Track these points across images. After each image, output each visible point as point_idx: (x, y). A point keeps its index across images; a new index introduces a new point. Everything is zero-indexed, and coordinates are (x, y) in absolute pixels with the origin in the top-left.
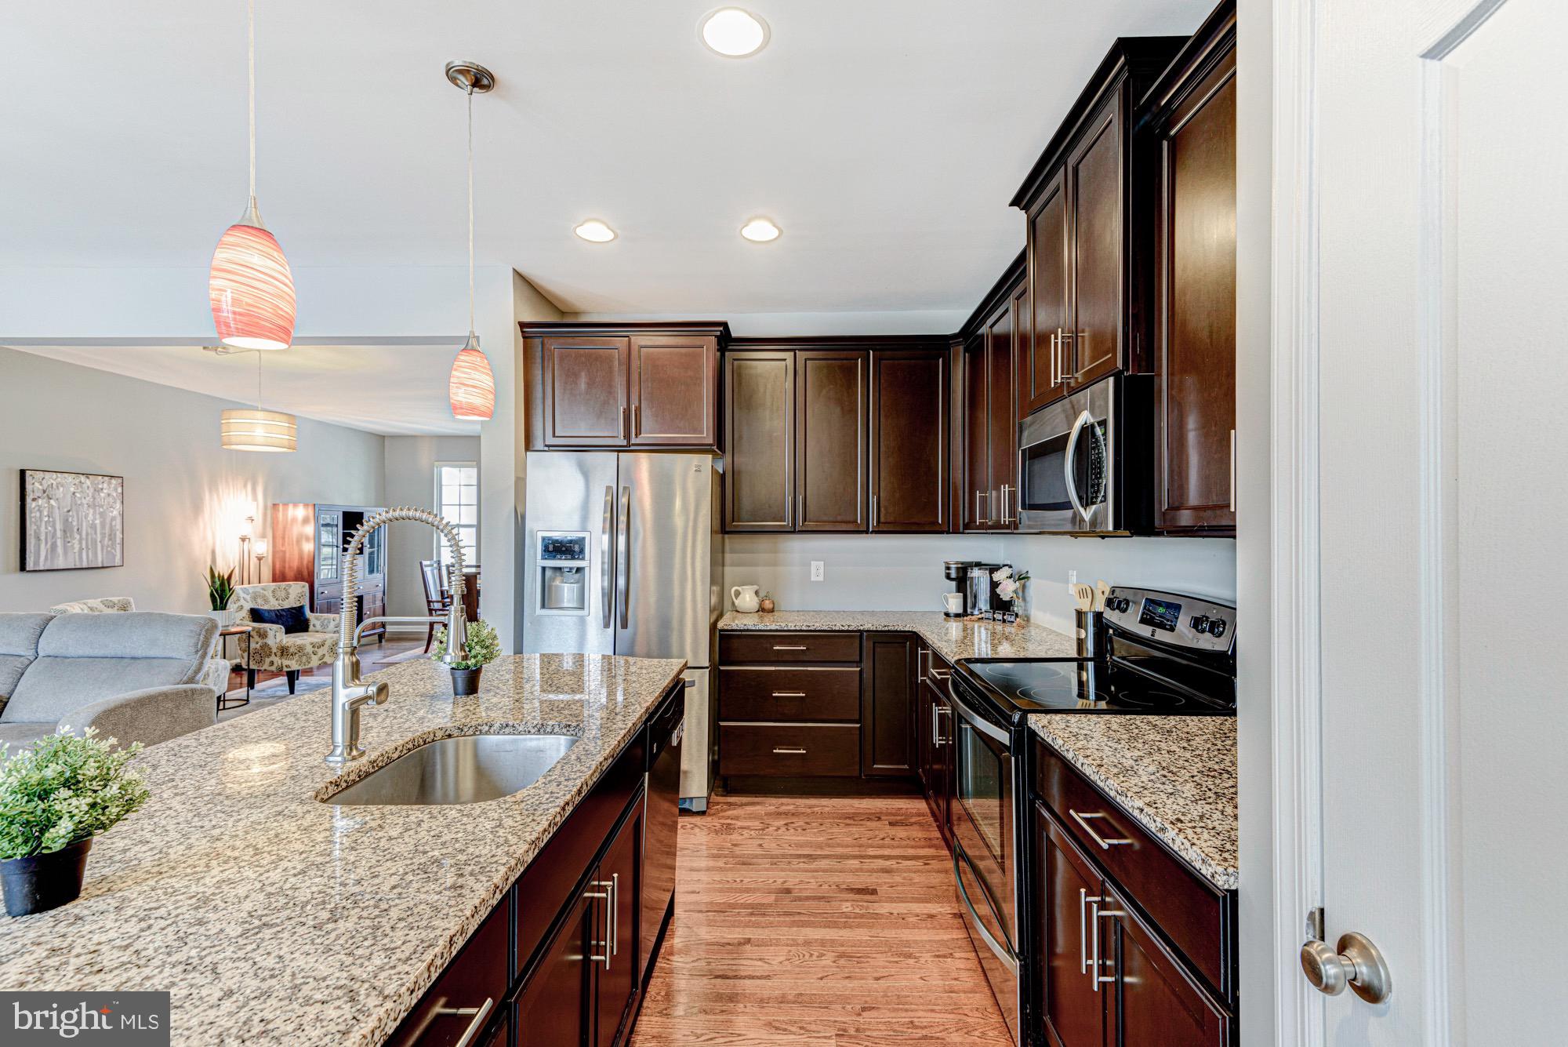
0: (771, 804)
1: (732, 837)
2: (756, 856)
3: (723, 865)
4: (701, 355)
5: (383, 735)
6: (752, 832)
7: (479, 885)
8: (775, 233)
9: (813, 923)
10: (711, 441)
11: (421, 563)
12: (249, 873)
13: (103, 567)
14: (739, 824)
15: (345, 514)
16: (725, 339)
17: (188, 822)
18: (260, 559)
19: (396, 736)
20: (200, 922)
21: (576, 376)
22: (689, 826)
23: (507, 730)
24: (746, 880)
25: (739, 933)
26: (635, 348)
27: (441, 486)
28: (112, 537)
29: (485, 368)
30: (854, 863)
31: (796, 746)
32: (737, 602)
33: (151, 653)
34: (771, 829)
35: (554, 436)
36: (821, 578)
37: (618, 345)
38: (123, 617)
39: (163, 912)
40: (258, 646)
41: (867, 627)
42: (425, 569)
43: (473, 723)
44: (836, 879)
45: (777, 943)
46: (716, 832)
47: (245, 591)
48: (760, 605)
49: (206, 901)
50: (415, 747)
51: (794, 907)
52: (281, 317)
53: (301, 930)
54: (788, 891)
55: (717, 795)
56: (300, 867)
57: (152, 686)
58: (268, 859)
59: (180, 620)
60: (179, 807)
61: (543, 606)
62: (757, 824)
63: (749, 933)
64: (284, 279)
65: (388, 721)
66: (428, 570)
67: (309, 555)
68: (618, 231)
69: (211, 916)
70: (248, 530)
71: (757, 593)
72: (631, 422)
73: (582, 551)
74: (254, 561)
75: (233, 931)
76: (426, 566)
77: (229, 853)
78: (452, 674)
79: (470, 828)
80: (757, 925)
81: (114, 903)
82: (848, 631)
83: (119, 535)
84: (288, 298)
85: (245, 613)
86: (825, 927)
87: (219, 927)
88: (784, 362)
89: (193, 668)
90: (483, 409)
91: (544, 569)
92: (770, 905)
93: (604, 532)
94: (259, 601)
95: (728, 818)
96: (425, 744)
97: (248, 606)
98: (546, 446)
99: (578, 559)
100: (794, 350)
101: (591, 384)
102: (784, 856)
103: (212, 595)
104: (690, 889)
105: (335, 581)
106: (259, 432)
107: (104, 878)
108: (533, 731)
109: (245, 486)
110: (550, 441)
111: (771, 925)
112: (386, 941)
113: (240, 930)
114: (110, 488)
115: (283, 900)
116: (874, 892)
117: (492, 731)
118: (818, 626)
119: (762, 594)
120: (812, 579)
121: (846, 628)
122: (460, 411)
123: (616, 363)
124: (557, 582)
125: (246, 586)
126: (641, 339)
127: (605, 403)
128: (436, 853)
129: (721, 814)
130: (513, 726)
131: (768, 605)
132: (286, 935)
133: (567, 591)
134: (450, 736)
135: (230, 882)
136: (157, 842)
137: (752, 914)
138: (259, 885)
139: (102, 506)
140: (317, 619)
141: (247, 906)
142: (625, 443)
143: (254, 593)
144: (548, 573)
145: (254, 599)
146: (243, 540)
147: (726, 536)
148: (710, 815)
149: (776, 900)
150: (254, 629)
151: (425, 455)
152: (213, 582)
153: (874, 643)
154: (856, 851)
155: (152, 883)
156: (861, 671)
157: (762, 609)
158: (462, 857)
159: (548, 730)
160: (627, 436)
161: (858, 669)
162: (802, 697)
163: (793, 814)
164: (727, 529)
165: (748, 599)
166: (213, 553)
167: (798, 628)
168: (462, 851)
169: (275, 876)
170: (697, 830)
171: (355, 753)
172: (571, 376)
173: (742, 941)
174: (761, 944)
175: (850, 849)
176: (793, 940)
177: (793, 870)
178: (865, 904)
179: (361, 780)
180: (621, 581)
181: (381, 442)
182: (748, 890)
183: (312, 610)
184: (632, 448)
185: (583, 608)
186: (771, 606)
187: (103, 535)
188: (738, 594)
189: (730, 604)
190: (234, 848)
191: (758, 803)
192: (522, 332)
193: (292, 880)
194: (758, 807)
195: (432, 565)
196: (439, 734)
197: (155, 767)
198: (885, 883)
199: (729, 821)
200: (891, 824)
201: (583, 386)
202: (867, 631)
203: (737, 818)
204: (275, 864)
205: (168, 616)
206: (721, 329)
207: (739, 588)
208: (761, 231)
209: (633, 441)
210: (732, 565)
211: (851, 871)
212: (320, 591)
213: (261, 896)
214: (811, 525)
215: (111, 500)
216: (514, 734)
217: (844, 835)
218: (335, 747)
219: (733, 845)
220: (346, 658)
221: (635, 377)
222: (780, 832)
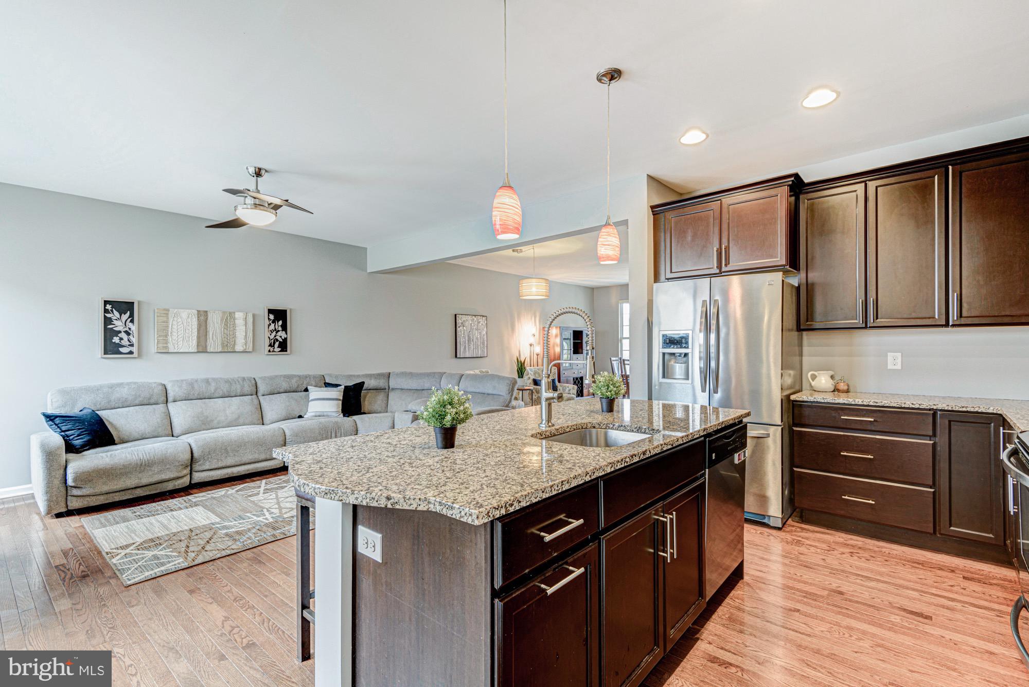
0: (840, 537)
1: (801, 549)
2: (818, 565)
3: (788, 563)
4: (776, 202)
5: (564, 421)
6: (818, 550)
7: (580, 470)
8: (834, 95)
9: (858, 618)
10: (784, 263)
11: (610, 359)
12: (502, 451)
13: (481, 357)
14: (808, 542)
15: (574, 331)
16: (797, 186)
17: (488, 436)
18: (538, 355)
19: (570, 422)
20: (484, 460)
21: (685, 232)
22: (766, 534)
23: (622, 428)
24: (805, 577)
25: (792, 604)
26: (725, 206)
27: (622, 314)
28: (483, 344)
29: (614, 234)
30: (915, 594)
31: (868, 498)
32: (813, 383)
33: (494, 393)
34: (836, 552)
35: (671, 272)
36: (899, 367)
37: (713, 207)
38: (485, 377)
39: (475, 455)
40: (536, 397)
41: (940, 407)
42: (613, 362)
43: (605, 423)
44: (891, 599)
45: (822, 619)
46: (787, 543)
47: (531, 370)
48: (835, 386)
49: (487, 455)
50: (577, 429)
51: (844, 604)
52: (516, 223)
53: (512, 468)
54: (841, 593)
55: (793, 521)
56: (518, 453)
57: (494, 406)
58: (509, 449)
59: (503, 378)
60: (486, 431)
61: (664, 377)
62: (824, 546)
63: (798, 606)
64: (518, 207)
65: (568, 417)
66: (615, 363)
67: (558, 352)
68: (708, 132)
69: (488, 459)
70: (532, 340)
71: (832, 377)
72: (723, 257)
73: (687, 343)
74: (535, 356)
75: (493, 463)
76: (614, 360)
77: (498, 445)
78: (601, 401)
79: (585, 454)
80: (805, 603)
81: (462, 451)
82: (918, 409)
83: (486, 343)
84: (518, 214)
85: (531, 381)
86: (869, 624)
87: (489, 462)
88: (854, 193)
89: (508, 400)
90: (614, 257)
91: (664, 354)
92: (823, 597)
93: (700, 331)
94: (537, 375)
95: (800, 536)
96: (582, 429)
97: (532, 377)
98: (666, 279)
99: (685, 347)
100: (865, 182)
101: (695, 236)
102: (843, 571)
103: (518, 371)
104: (759, 569)
105: (569, 367)
106: (534, 290)
107: (461, 445)
108: (635, 430)
109: (532, 319)
110: (669, 275)
111: (820, 607)
112: (539, 476)
113: (494, 464)
114: (482, 321)
115: (510, 460)
116: (929, 618)
117: (614, 427)
118: (886, 402)
119: (837, 378)
120: (889, 368)
121: (917, 406)
122: (602, 259)
123: (712, 220)
124: (672, 363)
125: (532, 367)
126: (727, 200)
127: (704, 246)
128: (568, 458)
129: (794, 533)
130: (625, 426)
131: (842, 386)
132: (508, 468)
133: (678, 369)
134: (594, 427)
135: (496, 452)
136: (478, 439)
137: (805, 597)
138: (504, 455)
139: (480, 329)
140: (561, 386)
141: (499, 459)
142: (718, 271)
143: (535, 371)
144: (667, 357)
145: (535, 374)
146: (531, 345)
147: (804, 333)
148: (784, 531)
149: (828, 595)
150: (534, 388)
151: (614, 297)
152: (518, 364)
153: (950, 422)
154: (918, 587)
155: (474, 448)
156: (934, 445)
157: (836, 390)
158: (577, 461)
159: (643, 431)
160: (719, 266)
161: (932, 442)
162: (870, 459)
163: (860, 548)
164: (802, 327)
165: (823, 381)
166: (519, 352)
167: (865, 403)
168: (578, 460)
169: (510, 453)
170: (772, 538)
171: (550, 424)
172: (682, 234)
173: (793, 609)
174: (806, 615)
175: (912, 584)
176: (836, 622)
177: (849, 582)
178: (916, 622)
179: (551, 436)
180: (713, 364)
181: (592, 291)
182: (805, 583)
183: (559, 381)
184: (723, 274)
185: (688, 379)
186: (845, 388)
187: (480, 342)
188: (814, 377)
189: (808, 385)
190: (499, 444)
191: (828, 534)
192: (652, 211)
193: (515, 455)
194: (829, 536)
195: (616, 360)
196: (589, 425)
197: (482, 420)
198: (943, 616)
199: (800, 539)
200: (964, 578)
201: (689, 238)
202: (941, 410)
203: (807, 539)
204: (511, 451)
205: (499, 376)
206: (793, 179)
207: (816, 373)
208: (820, 98)
209: (724, 269)
210: (810, 355)
211: (908, 598)
212: (563, 372)
213: (504, 457)
214: (881, 321)
215: (483, 326)
216: (625, 431)
217: (908, 574)
218: (542, 420)
219: (799, 553)
220: (546, 379)
221: (725, 226)
222: (844, 556)
